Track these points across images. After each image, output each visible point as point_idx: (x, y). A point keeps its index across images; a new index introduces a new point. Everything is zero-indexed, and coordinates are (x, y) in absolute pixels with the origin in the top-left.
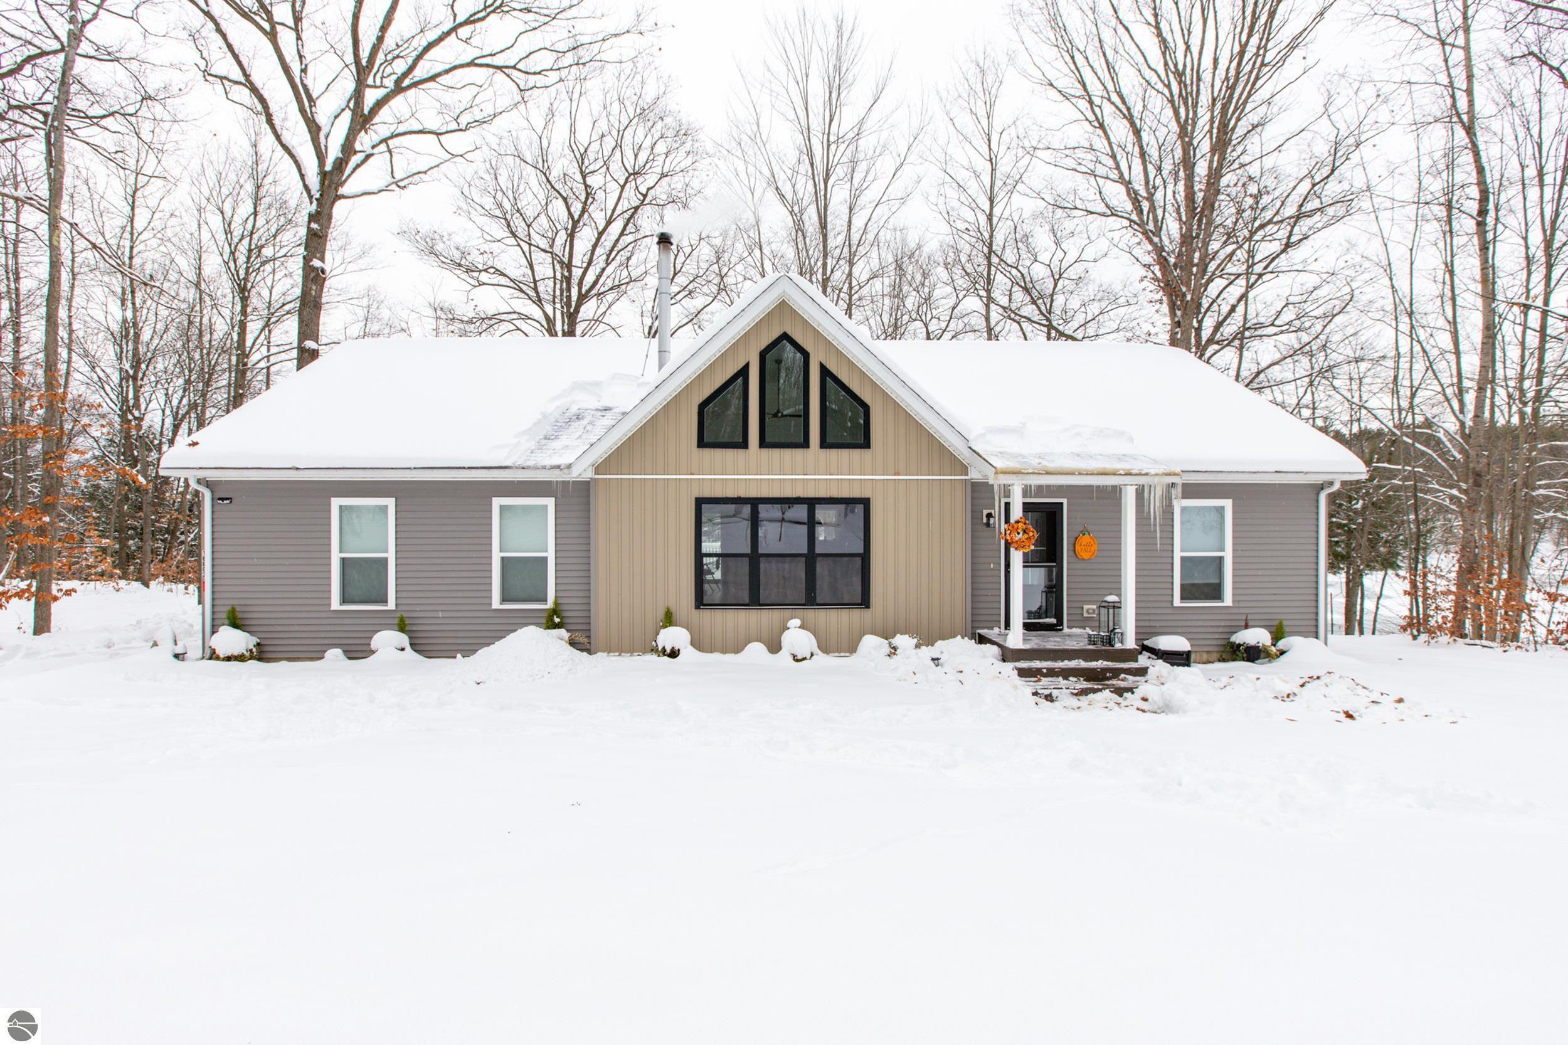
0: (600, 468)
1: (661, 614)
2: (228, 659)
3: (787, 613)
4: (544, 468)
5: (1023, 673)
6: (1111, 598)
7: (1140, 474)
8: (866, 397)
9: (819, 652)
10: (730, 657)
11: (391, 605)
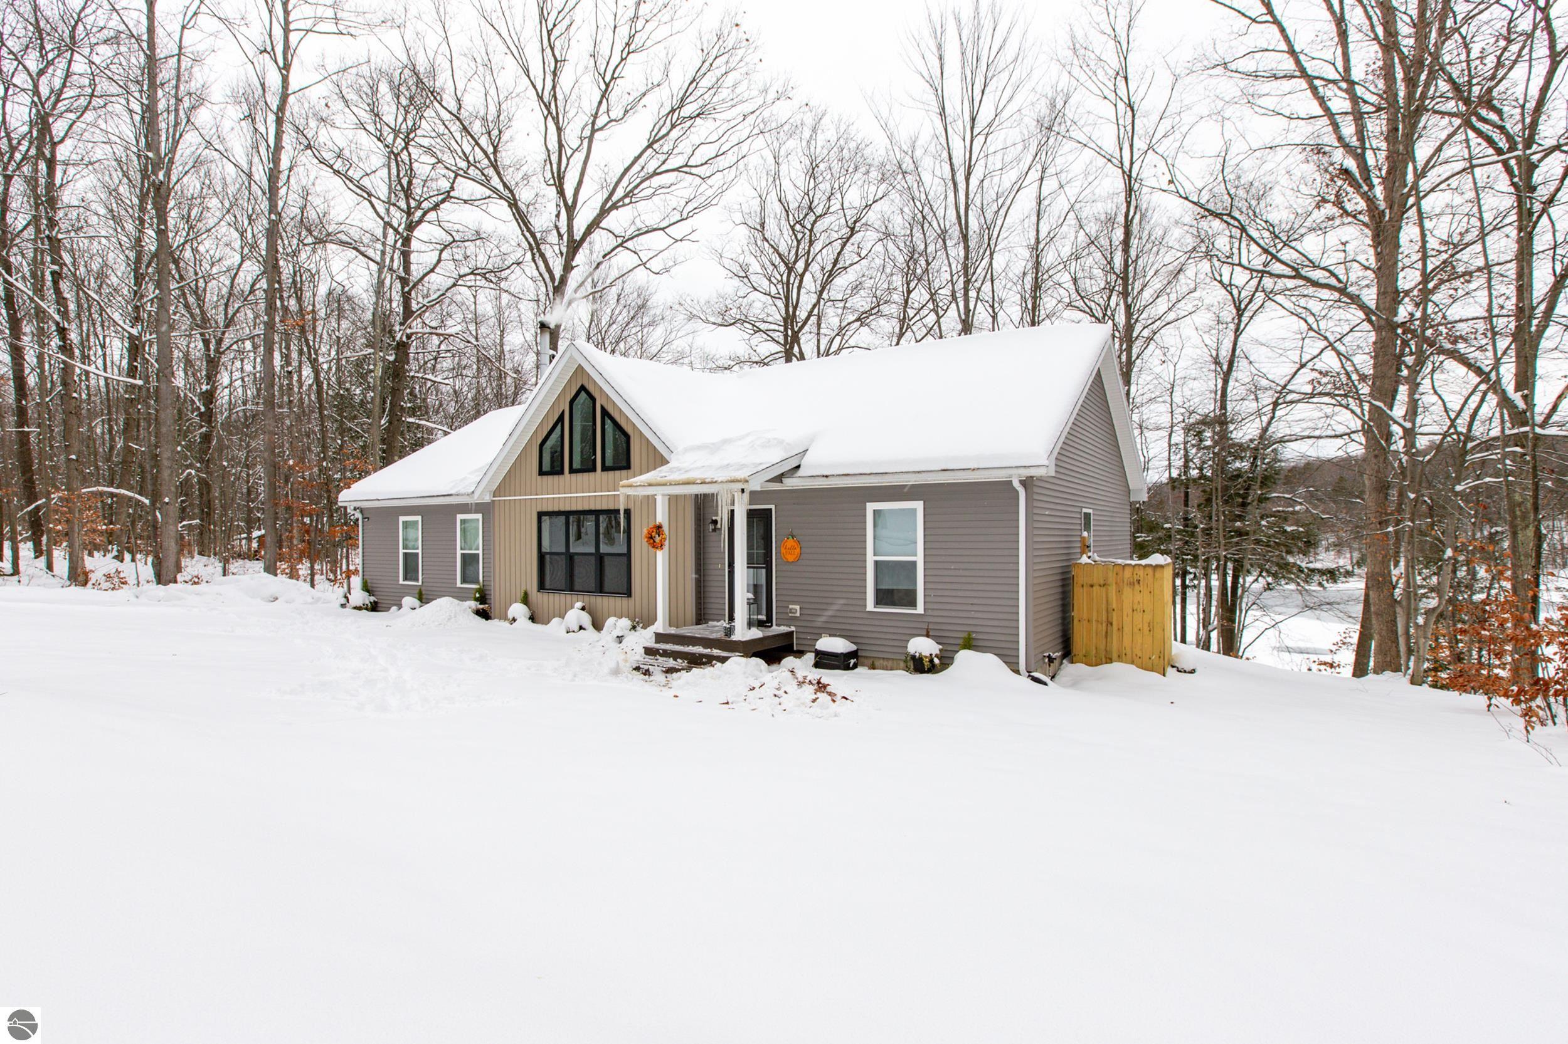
0: (496, 493)
3: (574, 597)
4: (465, 494)
5: (648, 652)
7: (712, 483)
8: (629, 430)
9: (591, 627)
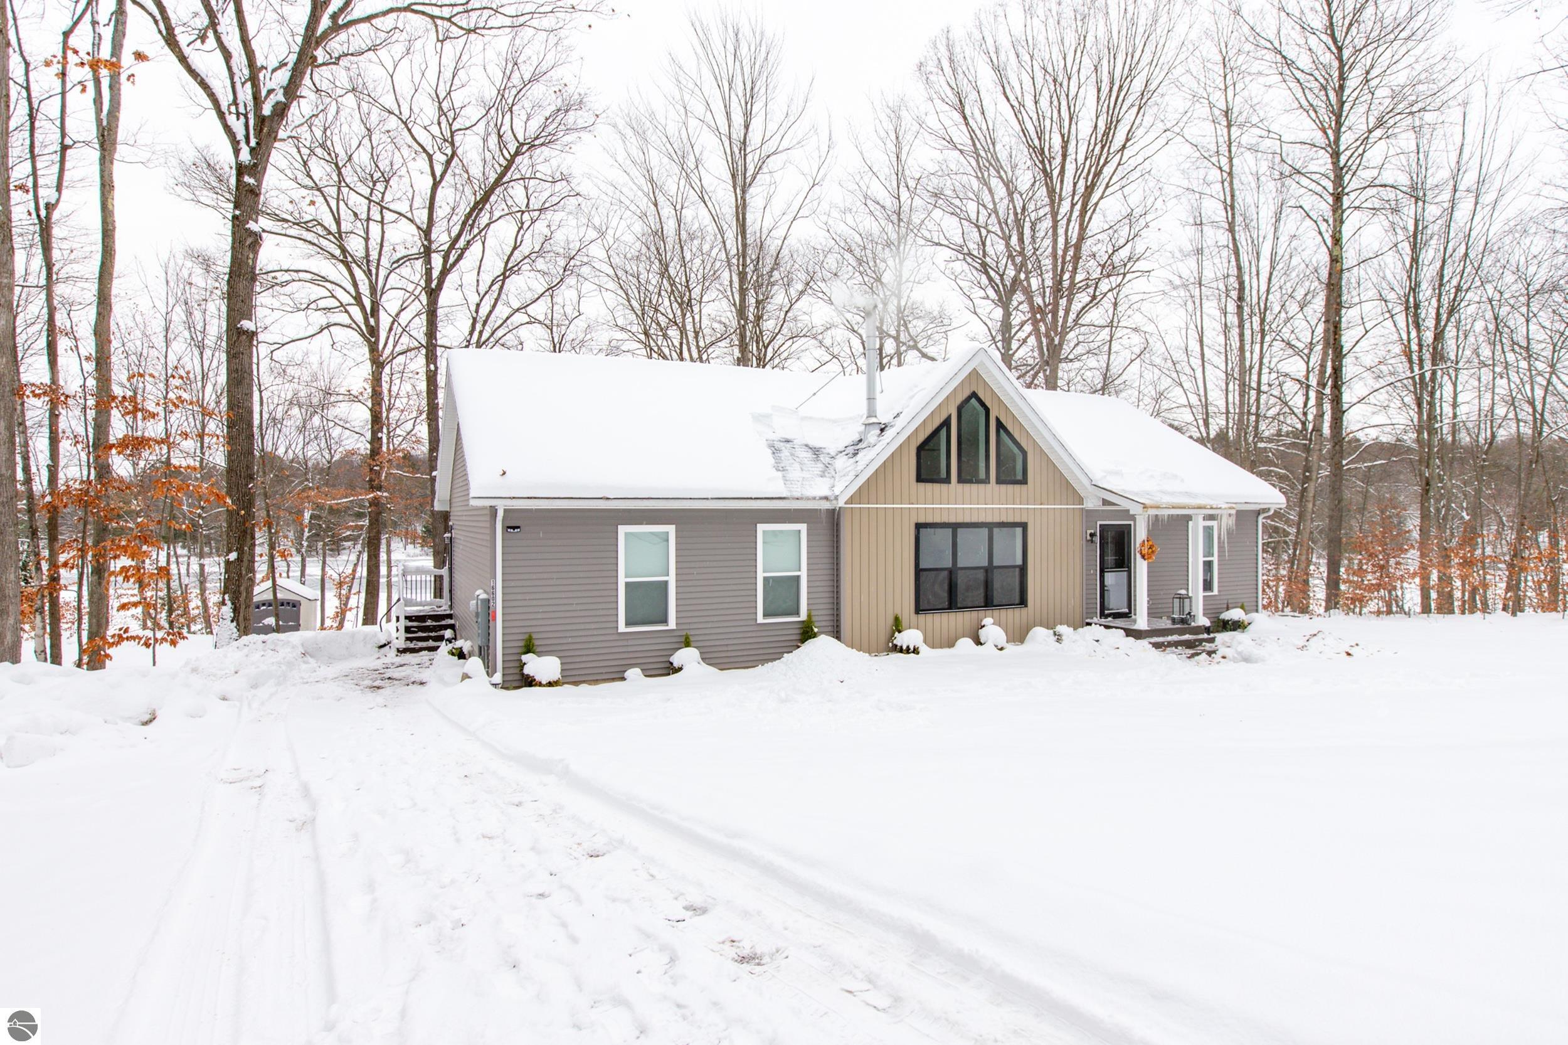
0: (851, 501)
1: (891, 620)
2: (550, 684)
3: (982, 613)
4: (814, 498)
5: (1157, 646)
6: (1183, 592)
8: (1024, 444)
9: (1010, 642)
10: (946, 651)
11: (672, 624)
